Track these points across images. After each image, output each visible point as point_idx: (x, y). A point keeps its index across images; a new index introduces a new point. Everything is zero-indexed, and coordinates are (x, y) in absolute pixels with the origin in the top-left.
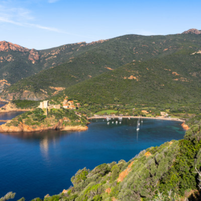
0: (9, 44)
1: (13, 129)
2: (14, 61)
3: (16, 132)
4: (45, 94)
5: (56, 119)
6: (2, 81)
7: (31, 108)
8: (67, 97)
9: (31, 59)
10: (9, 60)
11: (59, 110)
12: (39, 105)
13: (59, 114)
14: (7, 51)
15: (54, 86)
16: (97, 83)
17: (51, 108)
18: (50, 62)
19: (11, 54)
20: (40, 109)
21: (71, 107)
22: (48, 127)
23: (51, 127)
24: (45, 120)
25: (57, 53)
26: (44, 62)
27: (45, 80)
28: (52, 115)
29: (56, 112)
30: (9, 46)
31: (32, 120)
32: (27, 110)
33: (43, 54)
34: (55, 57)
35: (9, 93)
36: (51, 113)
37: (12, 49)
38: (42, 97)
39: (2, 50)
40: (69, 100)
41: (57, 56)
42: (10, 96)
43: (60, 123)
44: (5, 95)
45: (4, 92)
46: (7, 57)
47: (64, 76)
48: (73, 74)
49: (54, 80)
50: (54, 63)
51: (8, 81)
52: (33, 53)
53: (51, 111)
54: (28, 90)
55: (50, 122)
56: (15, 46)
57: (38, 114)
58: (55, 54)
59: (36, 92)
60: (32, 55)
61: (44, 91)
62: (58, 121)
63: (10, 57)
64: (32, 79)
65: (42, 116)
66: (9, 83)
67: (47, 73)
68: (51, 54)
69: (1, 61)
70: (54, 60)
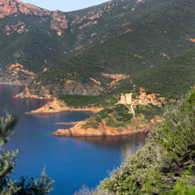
0: (17, 4)
2: (29, 32)
3: (96, 136)
4: (98, 85)
5: (145, 118)
6: (13, 66)
9: (55, 28)
10: (20, 31)
11: (147, 107)
14: (16, 15)
16: (182, 66)
18: (87, 32)
19: (22, 20)
21: (154, 103)
22: (136, 129)
23: (142, 130)
25: (98, 16)
26: (77, 32)
27: (94, 63)
28: (140, 113)
29: (144, 109)
30: (18, 8)
31: (116, 120)
32: (84, 110)
33: (75, 18)
34: (95, 22)
37: (22, 12)
38: (95, 90)
39: (7, 15)
40: (147, 94)
41: (98, 21)
42: (45, 89)
43: (151, 124)
44: (36, 89)
45: (34, 83)
46: (16, 27)
47: (122, 56)
48: (136, 52)
49: (107, 63)
50: (95, 33)
51: (24, 66)
52: (57, 17)
53: (138, 109)
54: (72, 80)
55: (139, 123)
56: (28, 7)
57: (122, 112)
58: (94, 19)
59: (84, 83)
60: (55, 21)
61: (95, 81)
62: (149, 121)
63: (22, 25)
64: (73, 62)
65: (128, 115)
66: (26, 70)
67: (94, 51)
68: (88, 18)
69: (8, 34)
70: (94, 27)
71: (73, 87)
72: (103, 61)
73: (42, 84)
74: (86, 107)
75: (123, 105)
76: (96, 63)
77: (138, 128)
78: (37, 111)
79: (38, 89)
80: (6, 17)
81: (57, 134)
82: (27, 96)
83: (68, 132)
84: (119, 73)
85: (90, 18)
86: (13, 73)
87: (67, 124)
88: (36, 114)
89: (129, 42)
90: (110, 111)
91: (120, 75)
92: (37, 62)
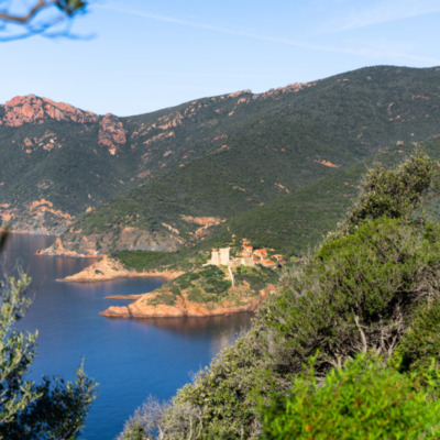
0: (44, 103)
1: (162, 310)
4: (174, 234)
5: (251, 288)
9: (106, 142)
10: (47, 147)
12: (210, 257)
13: (257, 278)
14: (41, 122)
16: (309, 204)
17: (237, 265)
18: (158, 149)
19: (52, 130)
22: (237, 306)
23: (246, 308)
25: (174, 124)
26: (142, 149)
27: (167, 198)
28: (242, 279)
29: (250, 273)
30: (45, 109)
31: (203, 292)
33: (137, 127)
34: (171, 134)
37: (52, 115)
38: (171, 243)
39: (28, 120)
40: (254, 249)
41: (176, 132)
42: (89, 241)
43: (261, 298)
44: (74, 240)
45: (71, 231)
46: (41, 140)
47: (214, 188)
48: (236, 182)
49: (190, 199)
50: (170, 152)
51: (54, 203)
52: (109, 125)
53: (239, 272)
54: (132, 226)
55: (241, 296)
56: (62, 108)
57: (213, 277)
58: (169, 128)
59: (153, 231)
60: (106, 131)
61: (170, 228)
62: (257, 293)
63: (51, 137)
64: (135, 198)
65: (223, 283)
66: (57, 209)
67: (169, 180)
68: (160, 127)
69: (28, 151)
70: (169, 142)
71: (134, 238)
72: (183, 196)
73: (83, 234)
74: (155, 270)
75: (215, 266)
76: (172, 199)
77: (240, 303)
78: (76, 277)
79: (77, 242)
80: (25, 124)
81: (108, 315)
82: (59, 253)
83: (127, 312)
84: (209, 216)
85: (162, 127)
86: (35, 215)
87: (124, 297)
88: (74, 281)
89: (224, 165)
90: (195, 277)
91: (211, 219)
92: (75, 197)
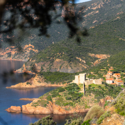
1: (40, 110)
3: (44, 114)
4: (83, 63)
6: (27, 46)
7: (64, 83)
8: (112, 68)
11: (100, 87)
12: (74, 79)
13: (100, 92)
15: (95, 53)
17: (89, 84)
20: (75, 85)
21: (117, 82)
22: (85, 108)
24: (81, 99)
25: (99, 7)
28: (90, 92)
29: (96, 88)
32: (59, 85)
34: (97, 12)
35: (36, 62)
36: (90, 90)
38: (79, 68)
40: (114, 73)
41: (100, 11)
42: (38, 66)
43: (101, 103)
44: (31, 65)
45: (30, 61)
47: (109, 39)
48: (121, 36)
49: (95, 45)
50: (96, 21)
51: (35, 46)
53: (89, 88)
54: (60, 59)
55: (88, 102)
57: (73, 91)
58: (96, 9)
59: (70, 61)
61: (81, 60)
64: (65, 44)
65: (78, 94)
68: (92, 9)
70: (96, 16)
71: (60, 65)
72: (91, 43)
74: (61, 83)
75: (76, 84)
76: (86, 45)
77: (87, 107)
78: (16, 86)
81: (9, 111)
82: (23, 71)
85: (93, 8)
86: (26, 52)
89: (116, 27)
91: (104, 55)
92: (46, 43)
